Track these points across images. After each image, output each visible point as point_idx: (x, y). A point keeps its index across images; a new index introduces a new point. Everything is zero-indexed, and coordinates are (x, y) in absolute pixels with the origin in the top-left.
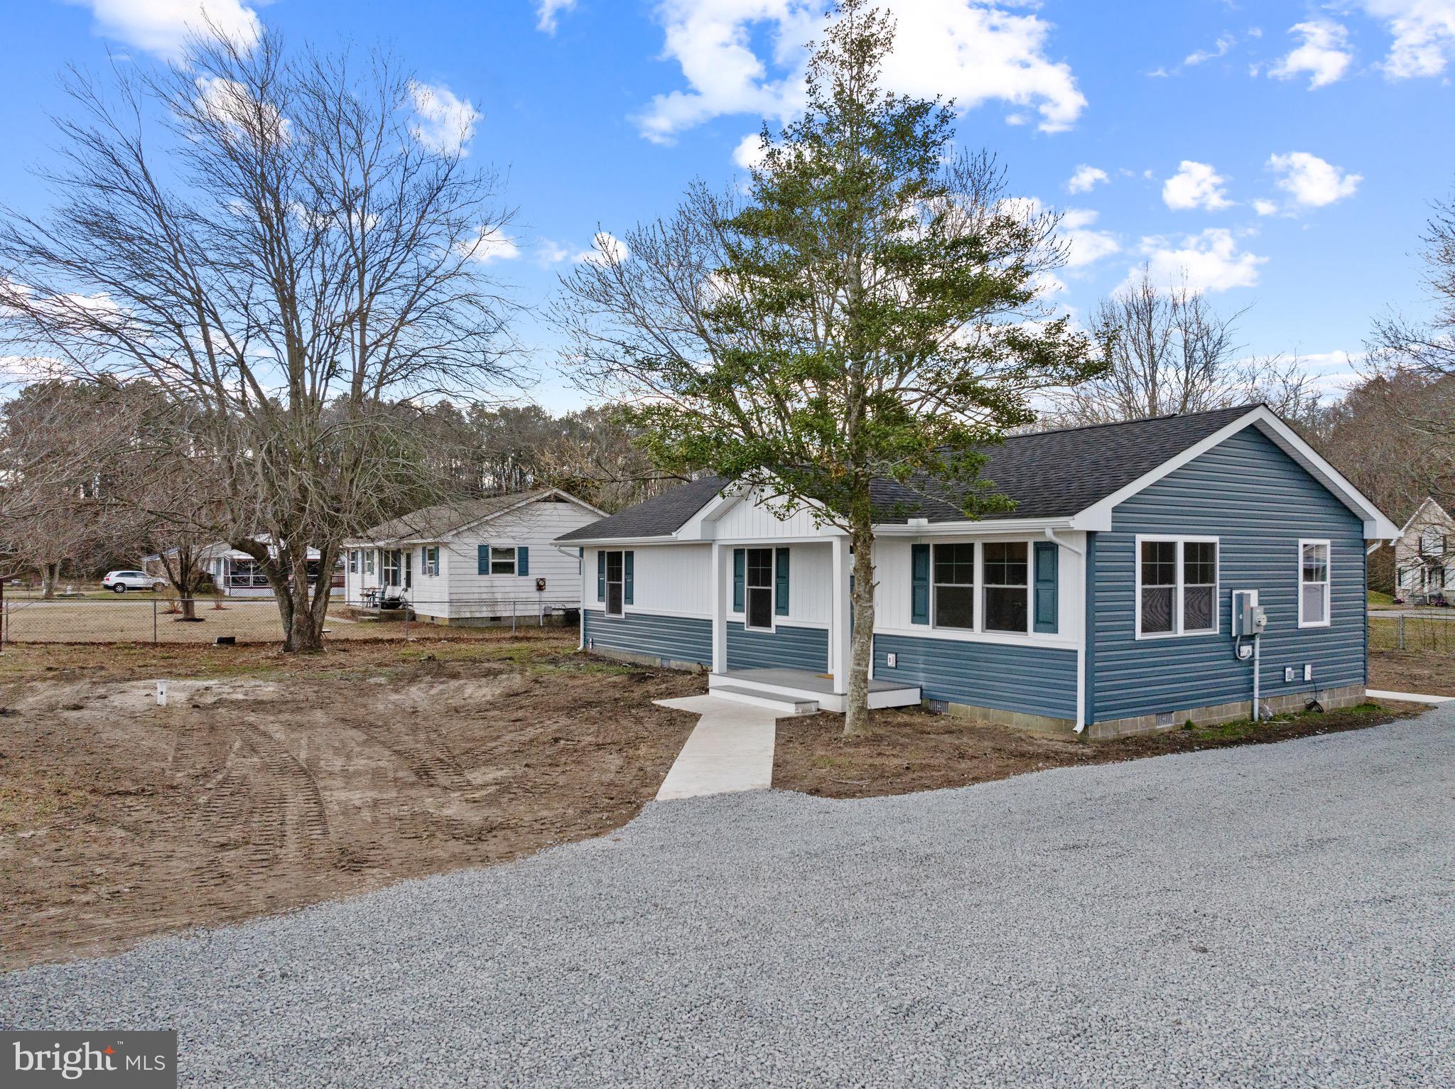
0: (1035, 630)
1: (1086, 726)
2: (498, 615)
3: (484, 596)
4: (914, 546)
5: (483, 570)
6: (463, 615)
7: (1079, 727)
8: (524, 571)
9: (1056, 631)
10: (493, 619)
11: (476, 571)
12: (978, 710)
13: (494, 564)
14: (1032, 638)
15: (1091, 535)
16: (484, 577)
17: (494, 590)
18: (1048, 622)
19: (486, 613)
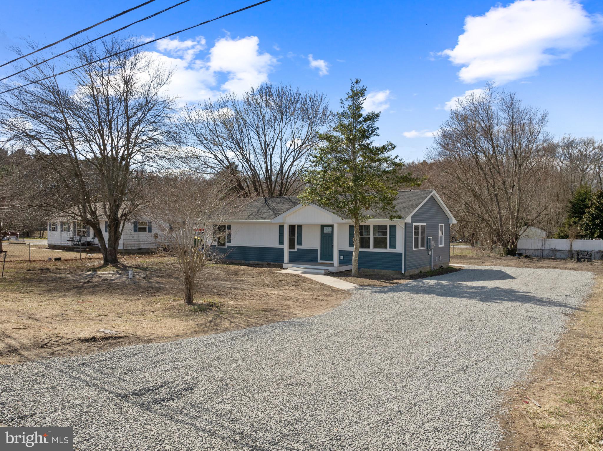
0: (390, 248)
1: (405, 272)
2: (141, 248)
3: (136, 241)
4: (349, 225)
5: (135, 231)
6: (128, 248)
7: (403, 272)
8: (150, 231)
9: (395, 248)
10: (139, 249)
11: (133, 231)
12: (371, 270)
13: (139, 228)
14: (389, 250)
15: (406, 223)
16: (136, 233)
17: (140, 238)
18: (393, 246)
19: (136, 247)
